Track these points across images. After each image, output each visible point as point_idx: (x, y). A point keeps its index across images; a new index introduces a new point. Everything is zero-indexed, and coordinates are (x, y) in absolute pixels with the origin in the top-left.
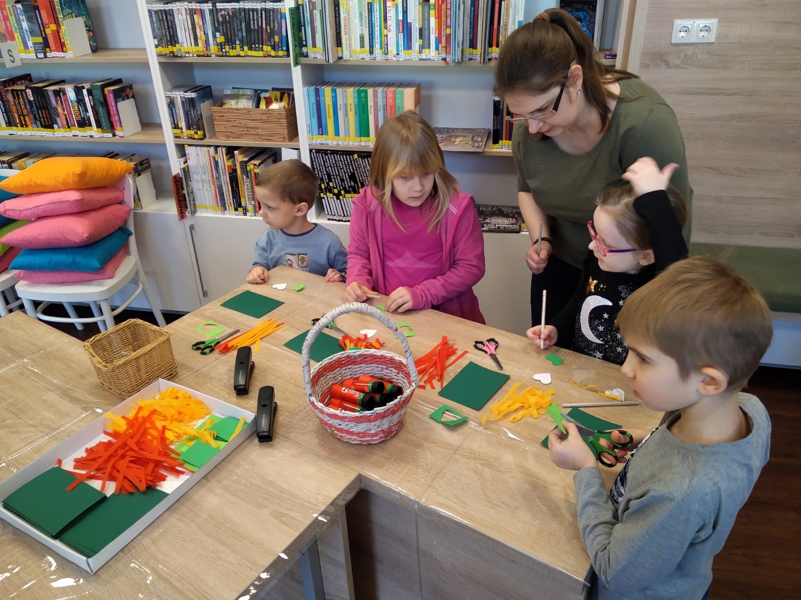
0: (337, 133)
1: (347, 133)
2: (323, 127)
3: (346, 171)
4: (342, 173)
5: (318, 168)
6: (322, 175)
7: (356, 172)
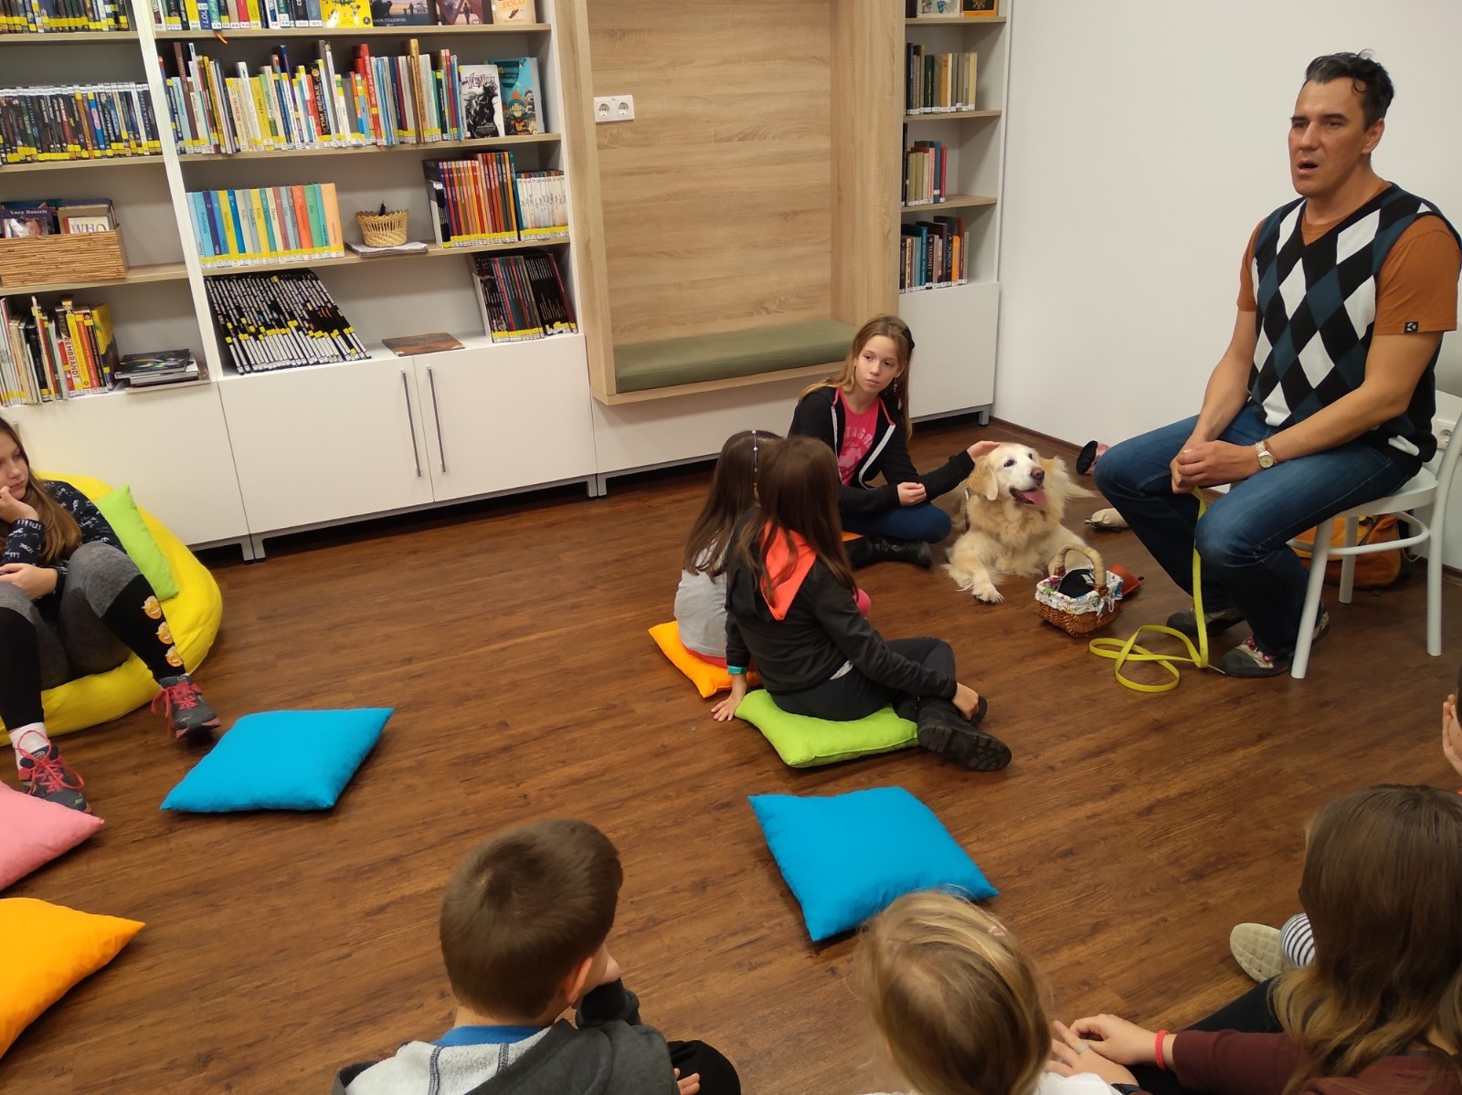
0: (242, 249)
1: (257, 248)
2: (222, 243)
3: (262, 299)
4: (257, 302)
5: (220, 302)
6: (227, 311)
7: (278, 299)
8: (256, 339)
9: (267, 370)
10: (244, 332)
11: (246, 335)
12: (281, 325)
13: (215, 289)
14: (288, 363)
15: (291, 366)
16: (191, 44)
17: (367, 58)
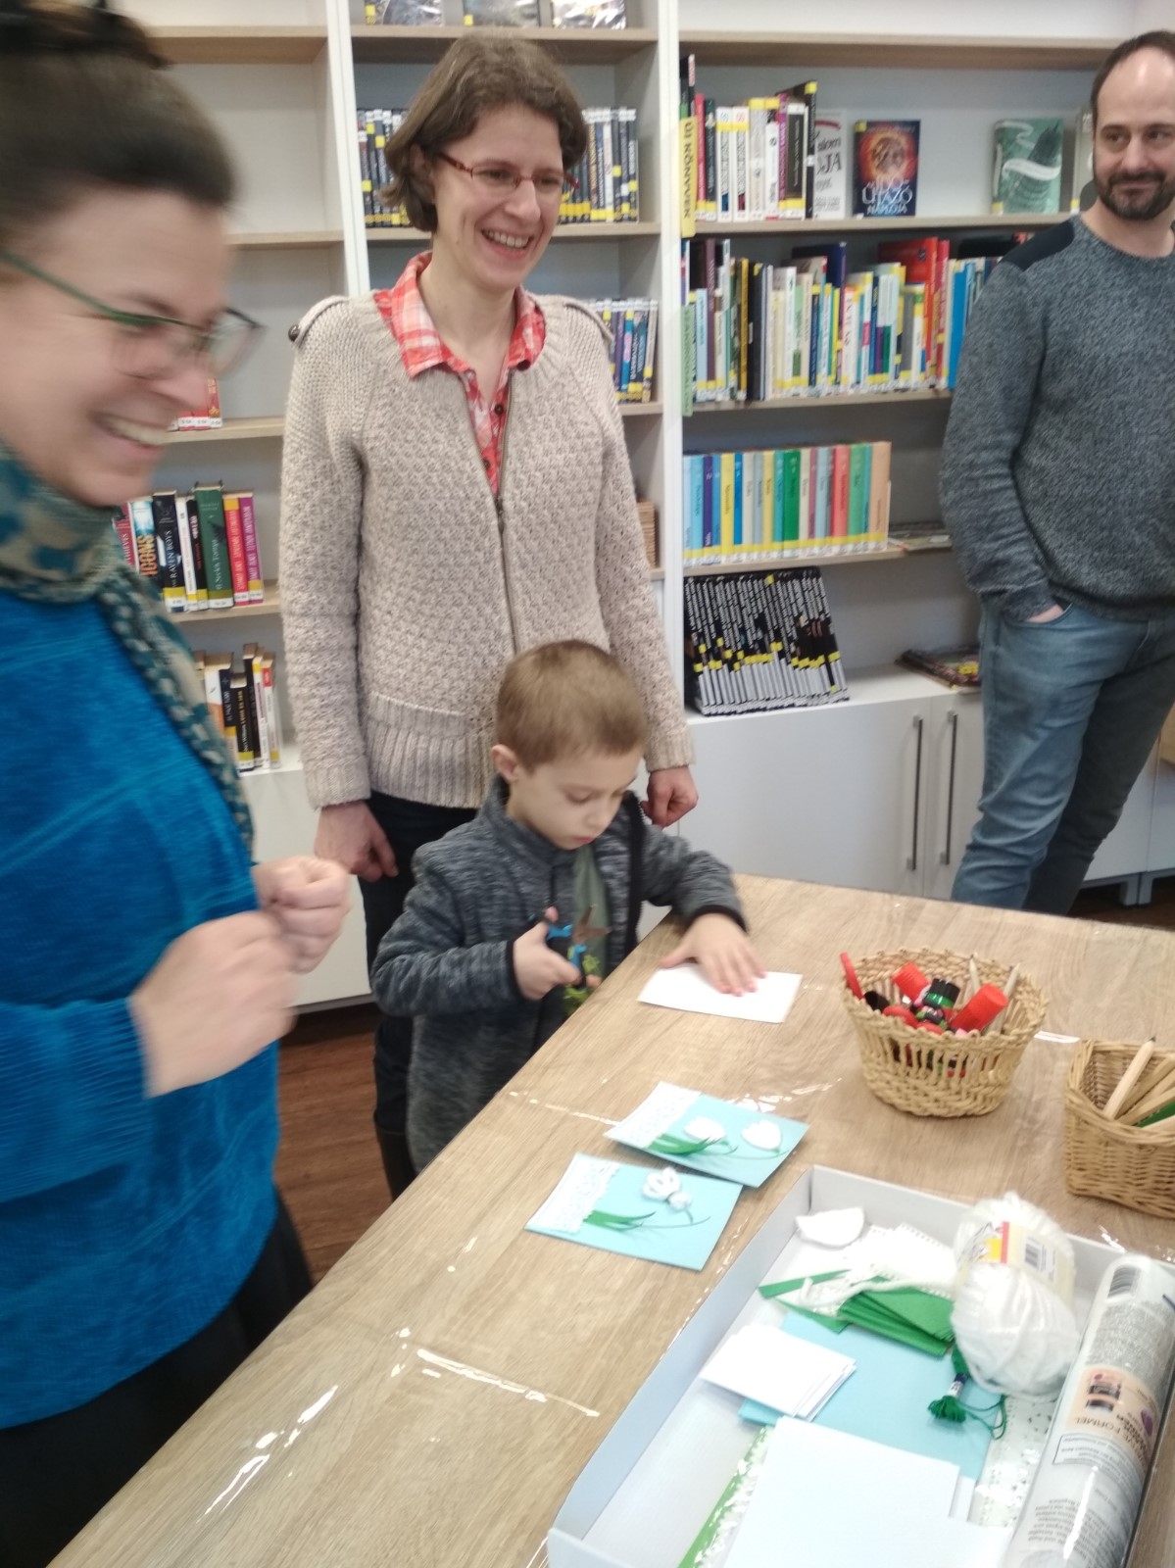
0: (738, 539)
1: (757, 539)
2: (714, 529)
3: (749, 611)
4: (742, 617)
5: (697, 615)
6: (703, 627)
7: (766, 610)
8: (731, 668)
9: (735, 713)
10: (718, 657)
11: (719, 664)
12: (764, 650)
13: (694, 596)
14: (762, 705)
15: (764, 710)
16: (727, 243)
17: (945, 260)
